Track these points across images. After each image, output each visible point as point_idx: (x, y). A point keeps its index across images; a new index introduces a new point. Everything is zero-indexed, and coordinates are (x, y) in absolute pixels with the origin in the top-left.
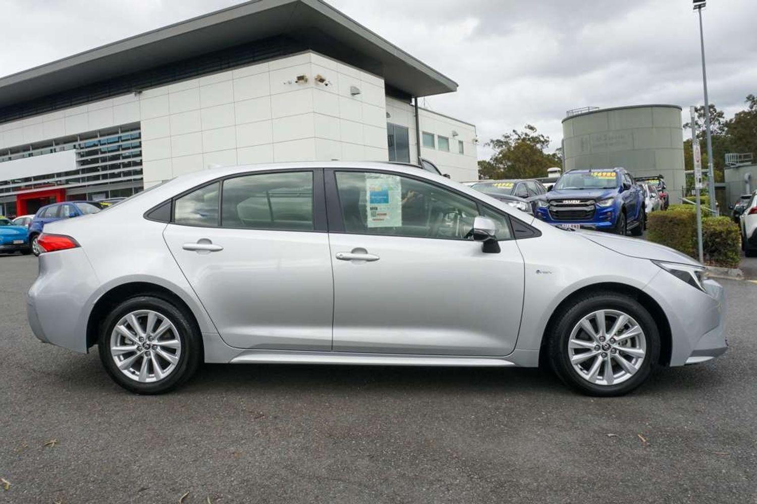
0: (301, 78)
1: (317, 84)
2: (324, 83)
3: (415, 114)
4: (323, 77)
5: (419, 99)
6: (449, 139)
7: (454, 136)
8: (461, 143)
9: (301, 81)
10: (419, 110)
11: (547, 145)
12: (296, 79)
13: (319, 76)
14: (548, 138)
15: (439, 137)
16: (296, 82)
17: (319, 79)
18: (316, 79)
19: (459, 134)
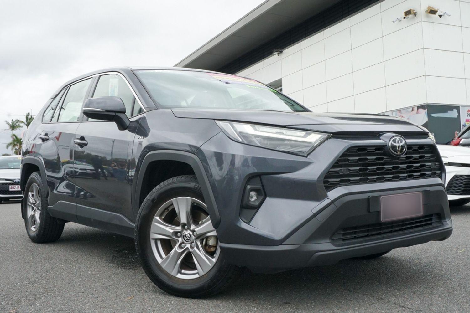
0: (408, 13)
1: (428, 17)
2: (438, 14)
4: (436, 9)
9: (410, 16)
12: (404, 15)
13: (429, 7)
16: (404, 18)
17: (429, 11)
18: (426, 11)
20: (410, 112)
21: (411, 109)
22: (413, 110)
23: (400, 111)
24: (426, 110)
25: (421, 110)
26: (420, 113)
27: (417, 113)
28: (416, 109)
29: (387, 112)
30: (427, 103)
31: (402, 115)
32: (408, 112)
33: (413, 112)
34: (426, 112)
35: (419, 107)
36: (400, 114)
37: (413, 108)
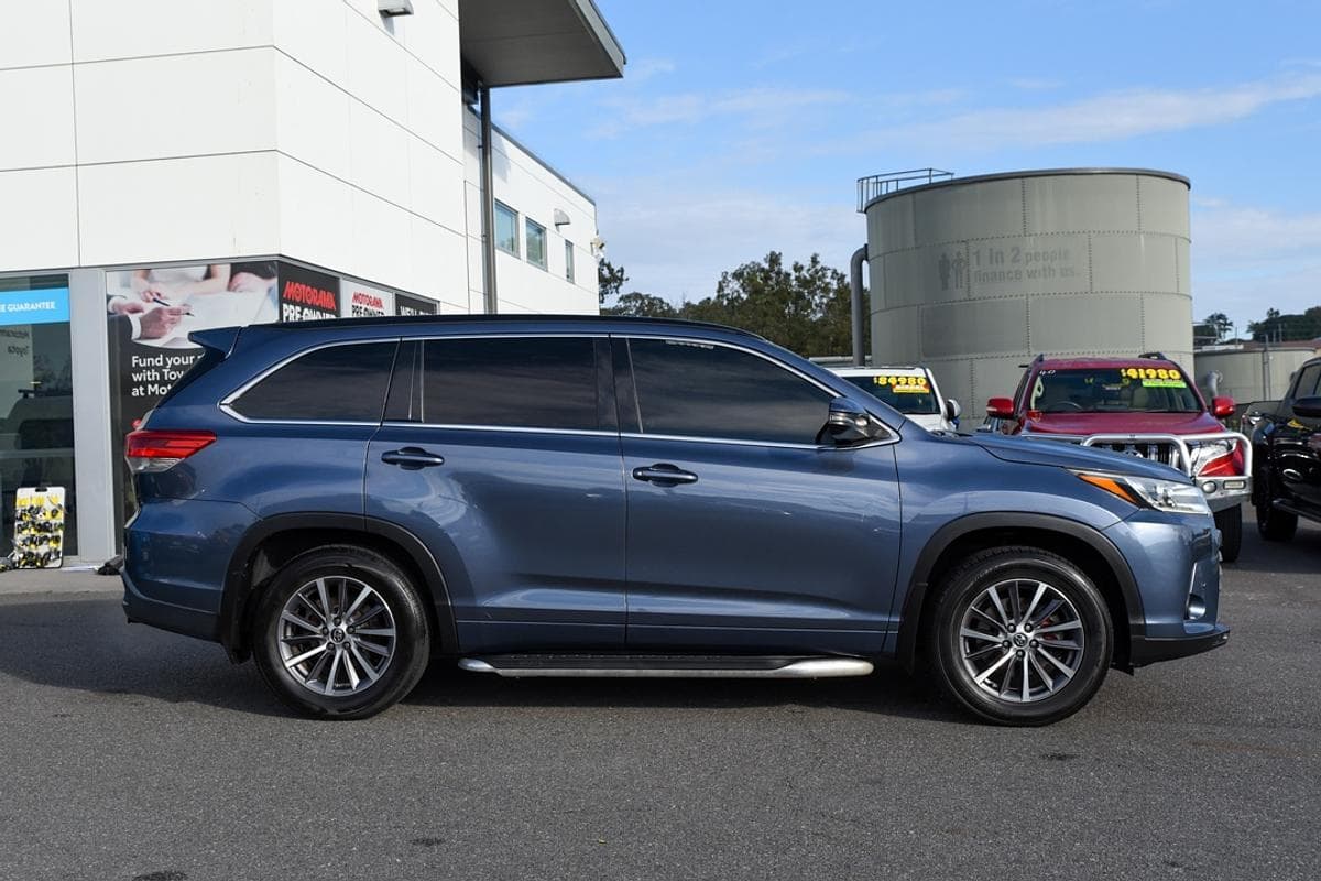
3: (481, 144)
5: (492, 91)
6: (548, 232)
7: (557, 225)
8: (569, 244)
10: (493, 132)
11: (617, 288)
14: (622, 270)
15: (529, 221)
19: (571, 220)
20: (197, 281)
21: (202, 270)
22: (209, 275)
23: (146, 270)
24: (274, 281)
25: (245, 278)
26: (241, 287)
27: (229, 288)
28: (224, 272)
29: (80, 267)
30: (280, 255)
31: (155, 288)
32: (185, 278)
33: (207, 281)
34: (270, 290)
35: (238, 267)
36: (145, 284)
37: (209, 266)
